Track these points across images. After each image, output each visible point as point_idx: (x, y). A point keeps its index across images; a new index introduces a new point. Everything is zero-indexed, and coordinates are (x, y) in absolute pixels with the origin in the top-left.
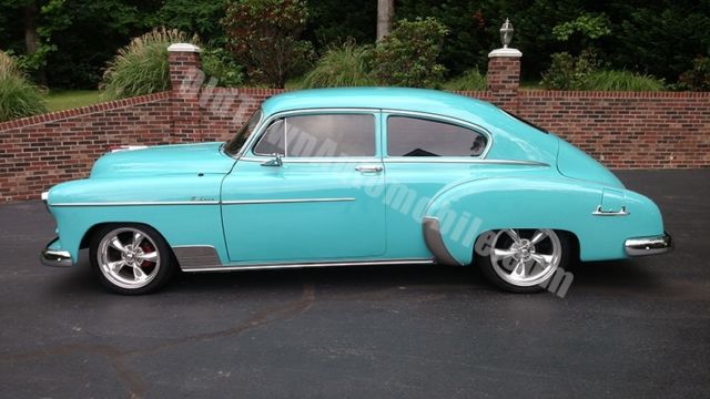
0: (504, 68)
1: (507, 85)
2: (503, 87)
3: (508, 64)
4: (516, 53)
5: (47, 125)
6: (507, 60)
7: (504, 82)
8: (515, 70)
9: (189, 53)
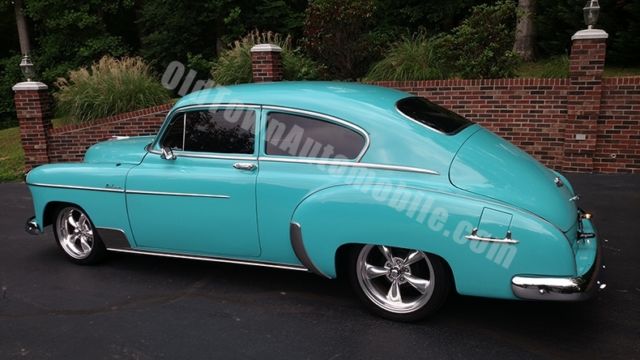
0: (585, 52)
1: (588, 72)
2: (583, 75)
3: (590, 47)
4: (602, 34)
5: (156, 116)
6: (589, 44)
7: (584, 68)
8: (600, 54)
9: (266, 53)
